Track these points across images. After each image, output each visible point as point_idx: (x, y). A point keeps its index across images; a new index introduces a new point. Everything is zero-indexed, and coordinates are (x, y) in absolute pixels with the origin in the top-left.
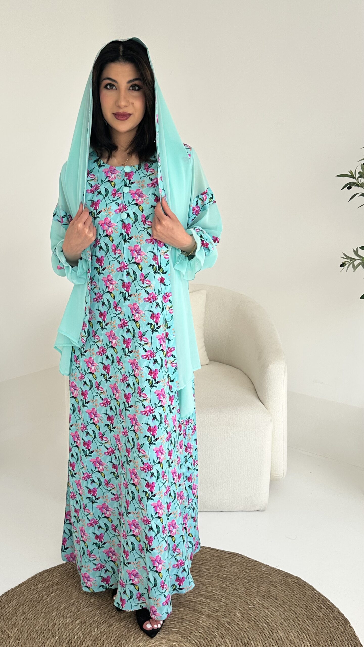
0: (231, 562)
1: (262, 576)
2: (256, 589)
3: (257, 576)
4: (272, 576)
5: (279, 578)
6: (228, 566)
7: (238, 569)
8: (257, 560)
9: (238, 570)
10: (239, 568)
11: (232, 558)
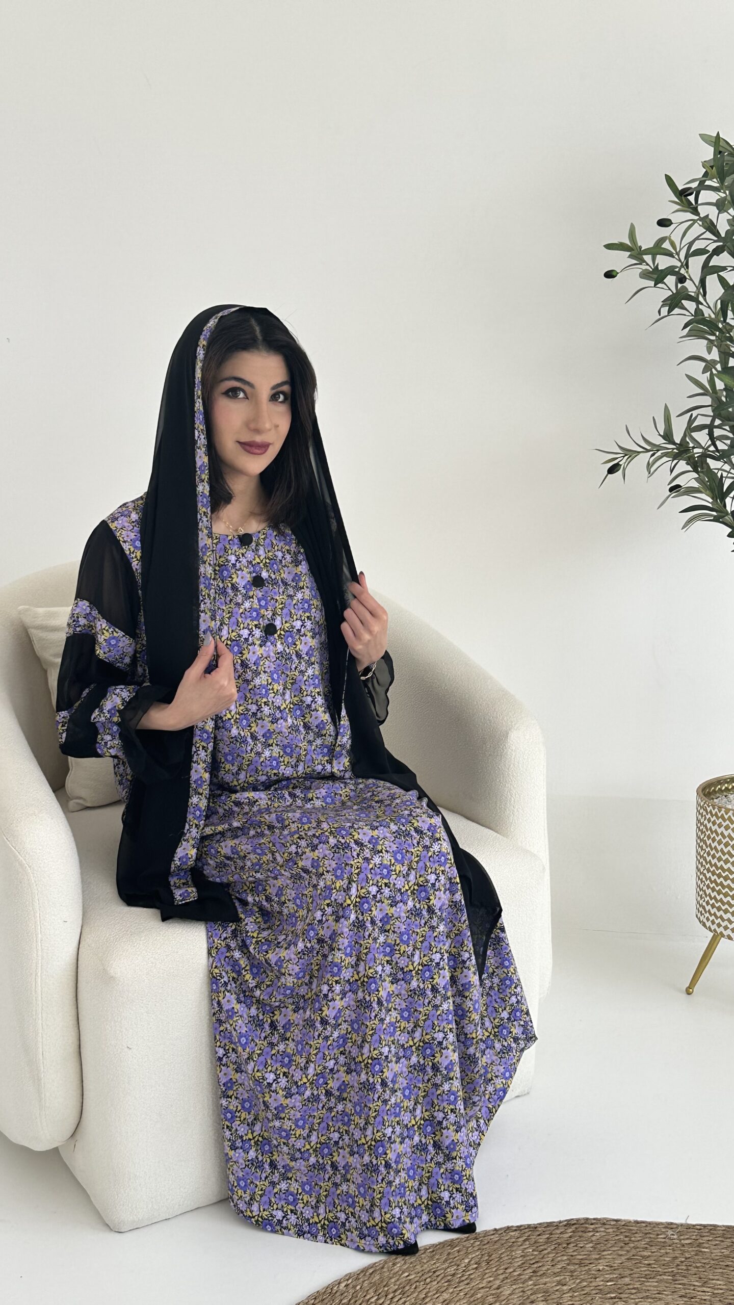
0: (591, 1245)
1: (687, 1255)
2: (705, 1289)
3: (676, 1258)
4: (707, 1245)
5: (725, 1244)
6: (594, 1257)
7: (621, 1255)
8: (639, 1219)
9: (623, 1258)
10: (624, 1253)
11: (584, 1235)
